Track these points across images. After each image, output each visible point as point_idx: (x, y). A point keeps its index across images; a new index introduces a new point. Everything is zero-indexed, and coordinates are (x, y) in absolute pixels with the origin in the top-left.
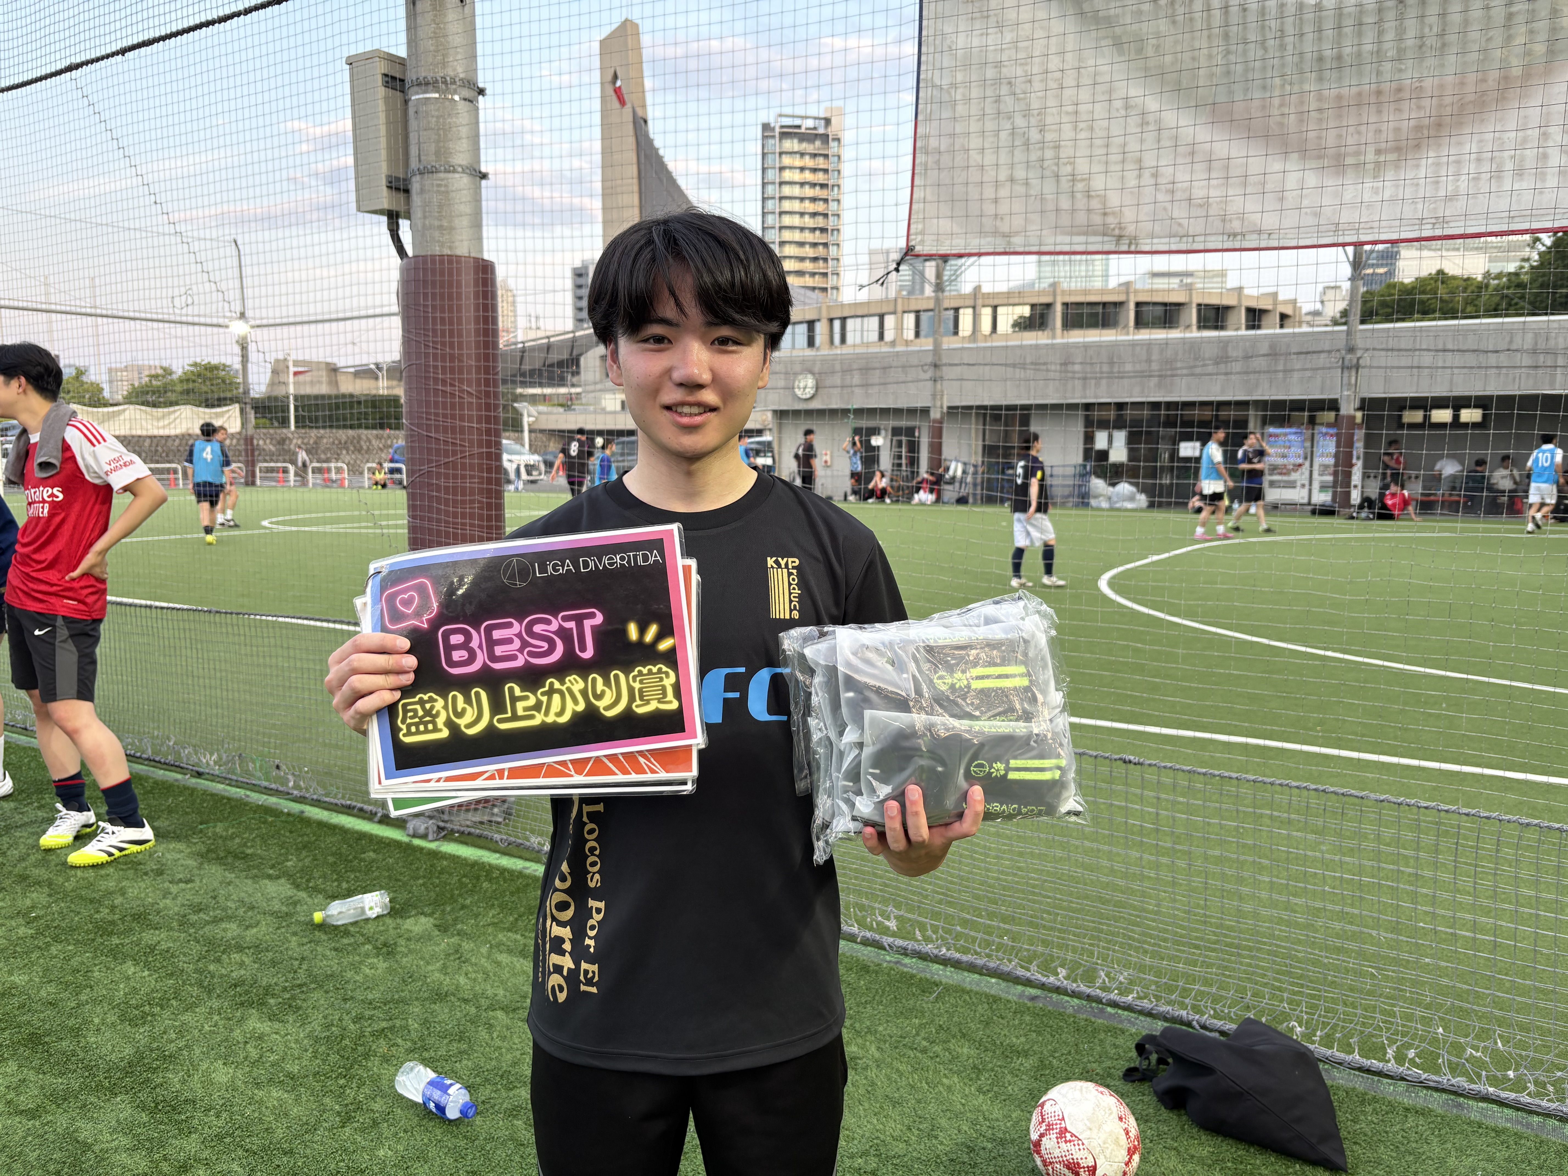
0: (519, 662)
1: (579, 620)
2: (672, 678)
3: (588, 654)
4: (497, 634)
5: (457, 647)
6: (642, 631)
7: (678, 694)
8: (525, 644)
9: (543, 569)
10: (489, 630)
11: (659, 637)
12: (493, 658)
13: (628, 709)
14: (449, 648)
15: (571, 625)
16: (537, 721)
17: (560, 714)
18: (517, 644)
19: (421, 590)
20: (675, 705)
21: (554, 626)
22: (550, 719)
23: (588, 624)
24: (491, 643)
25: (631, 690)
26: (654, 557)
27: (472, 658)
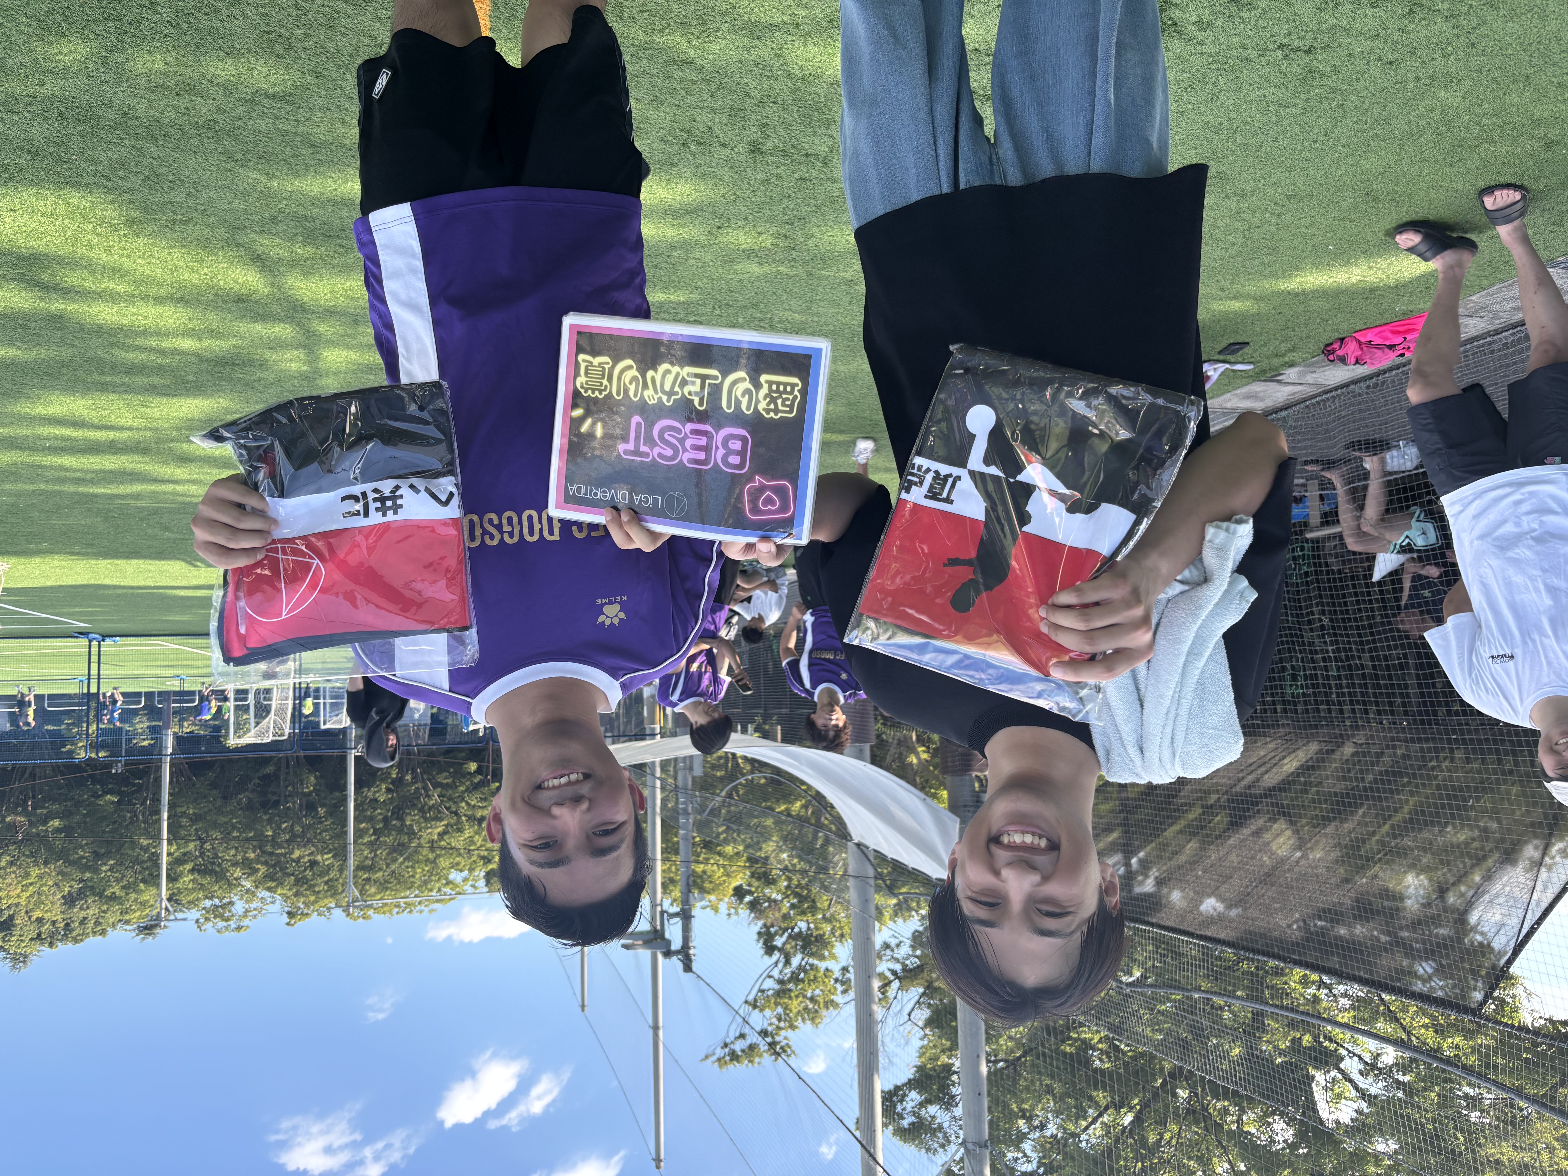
0: (689, 426)
1: (637, 451)
2: (578, 381)
3: (636, 419)
4: (702, 456)
5: (736, 452)
6: (592, 429)
7: (577, 366)
8: (682, 441)
10: (707, 461)
11: (581, 420)
12: (709, 436)
13: (615, 362)
14: (742, 453)
17: (668, 372)
18: (688, 443)
19: (755, 510)
20: (581, 357)
21: (657, 450)
22: (676, 369)
23: (631, 446)
24: (706, 449)
25: (610, 379)
27: (726, 440)
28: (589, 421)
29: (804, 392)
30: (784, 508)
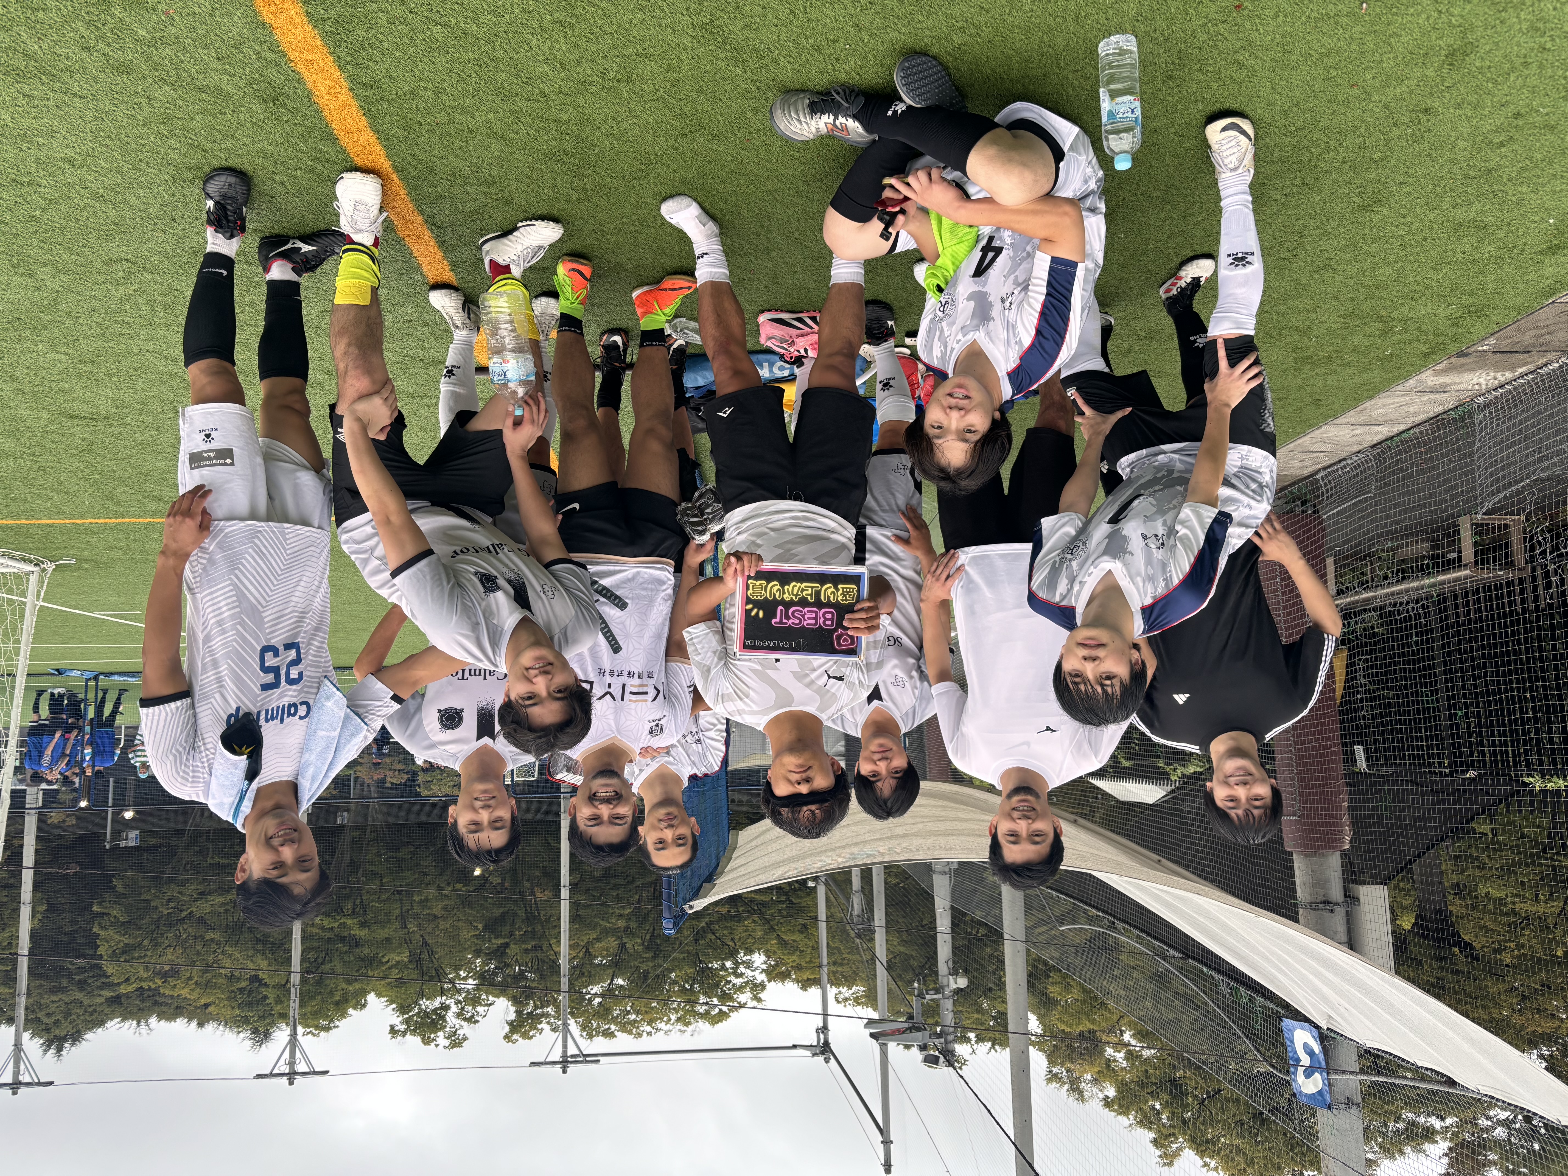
12: (816, 612)
19: (839, 644)
28: (755, 611)
29: (858, 591)
30: (852, 643)
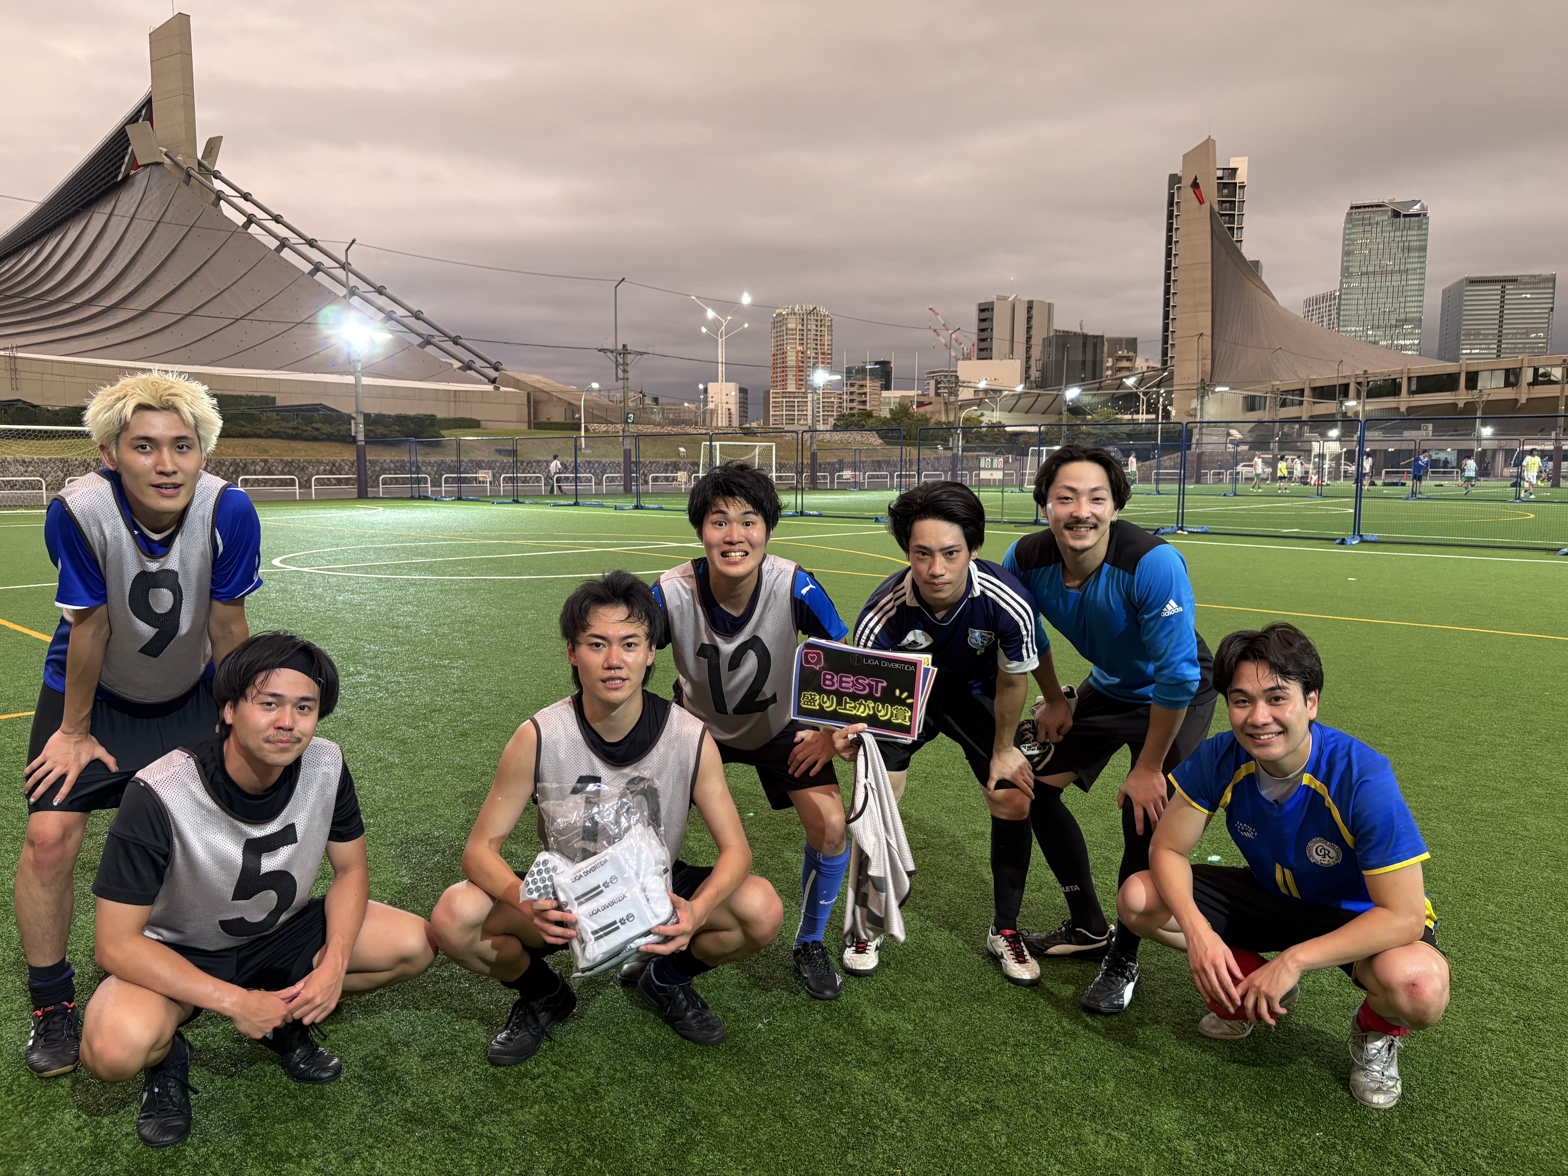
0: (851, 691)
1: (877, 683)
2: (910, 713)
3: (878, 695)
4: (844, 679)
5: (828, 680)
6: (901, 693)
7: (910, 720)
8: (854, 685)
9: (867, 661)
10: (841, 677)
11: (907, 698)
13: (889, 720)
14: (825, 679)
15: (874, 683)
16: (854, 712)
17: (863, 713)
18: (851, 684)
20: (908, 723)
21: (867, 682)
22: (858, 713)
23: (880, 685)
24: (841, 682)
25: (892, 713)
26: (912, 668)
27: (833, 684)
